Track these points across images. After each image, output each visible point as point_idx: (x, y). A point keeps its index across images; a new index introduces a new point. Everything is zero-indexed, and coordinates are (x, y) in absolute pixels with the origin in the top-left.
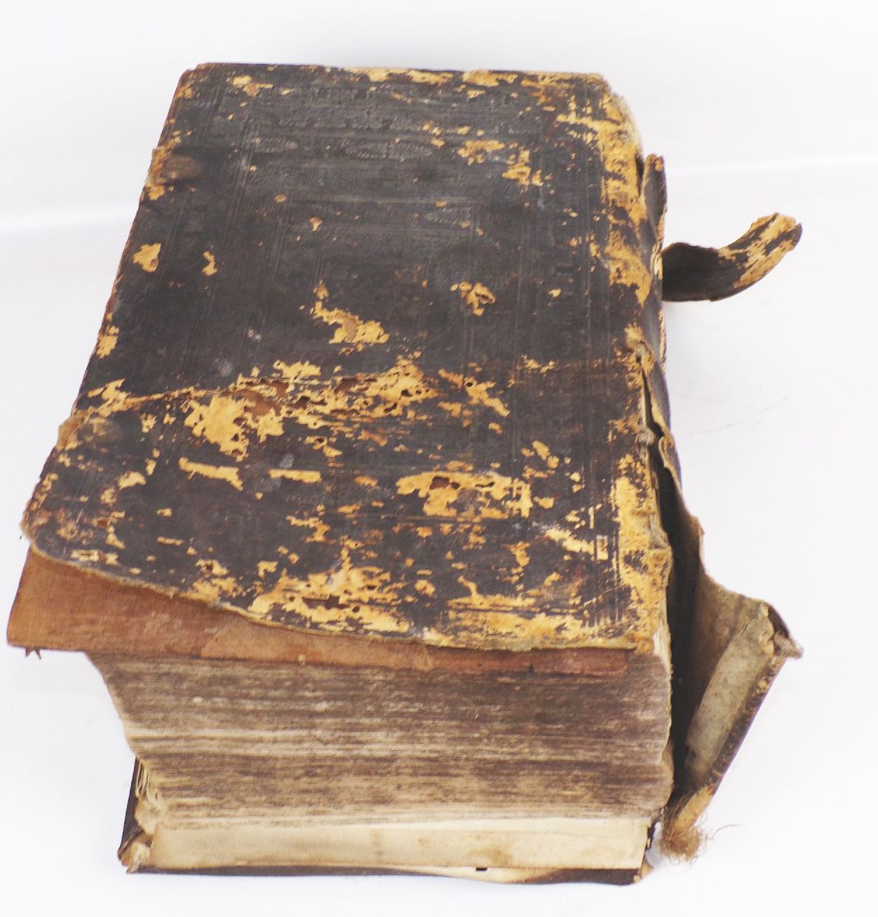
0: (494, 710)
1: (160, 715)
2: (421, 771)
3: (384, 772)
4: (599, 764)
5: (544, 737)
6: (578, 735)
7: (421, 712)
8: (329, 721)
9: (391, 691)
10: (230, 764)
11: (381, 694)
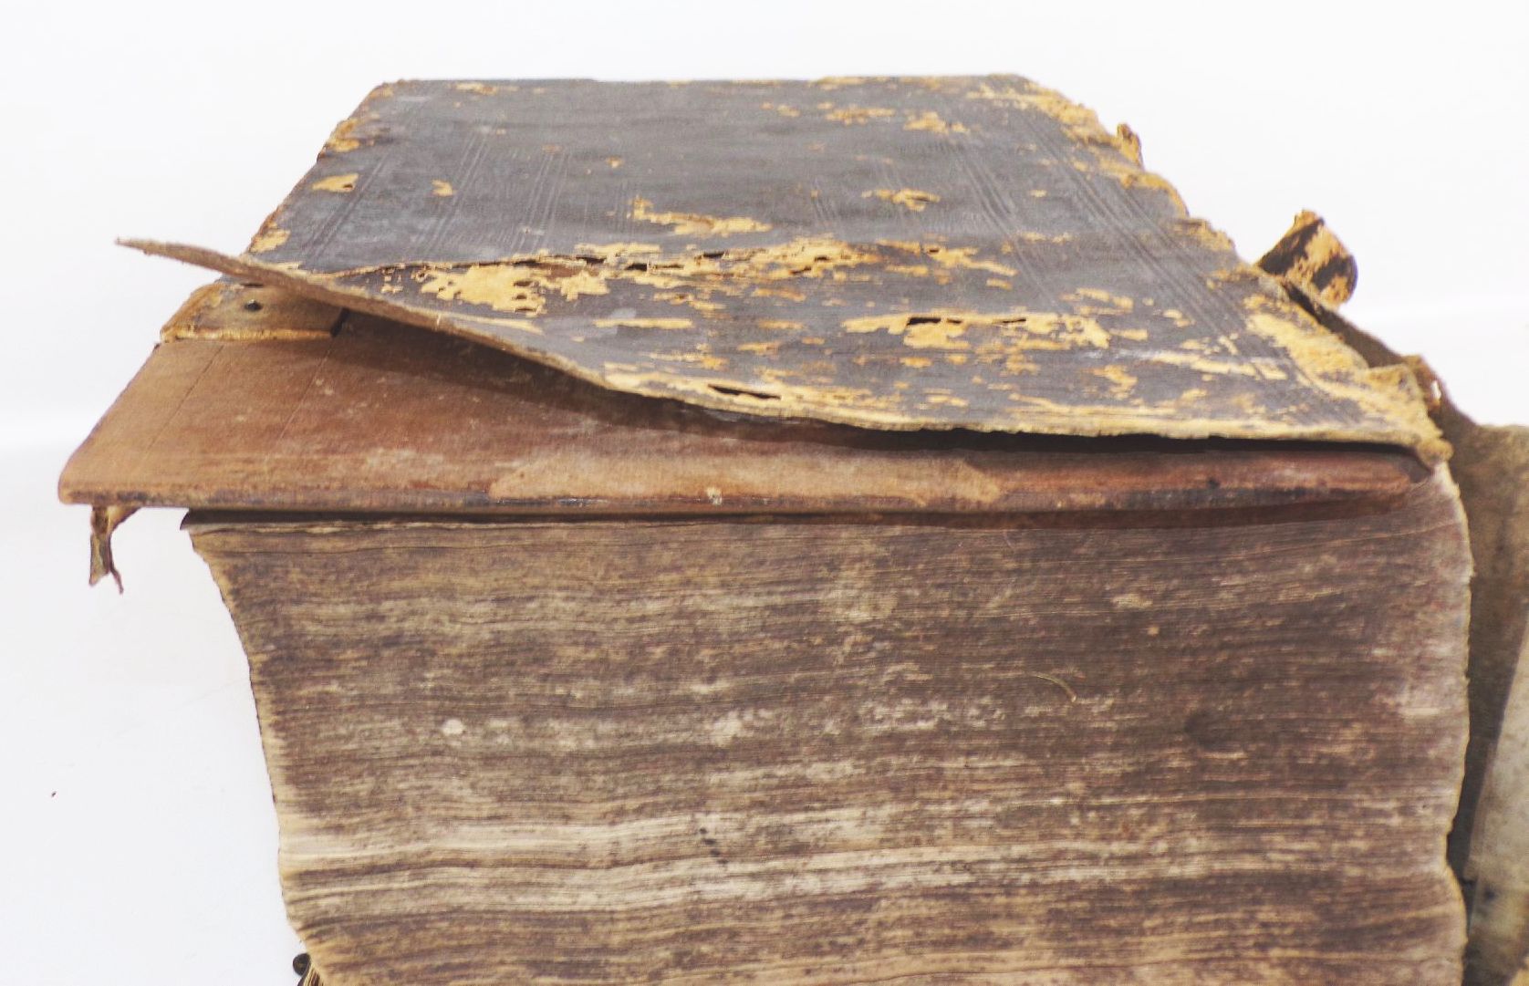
0: (1099, 709)
1: (364, 787)
2: (932, 933)
3: (849, 940)
4: (1316, 881)
5: (1202, 797)
6: (1273, 784)
7: (943, 729)
8: (741, 776)
9: (882, 660)
10: (509, 941)
11: (860, 676)
